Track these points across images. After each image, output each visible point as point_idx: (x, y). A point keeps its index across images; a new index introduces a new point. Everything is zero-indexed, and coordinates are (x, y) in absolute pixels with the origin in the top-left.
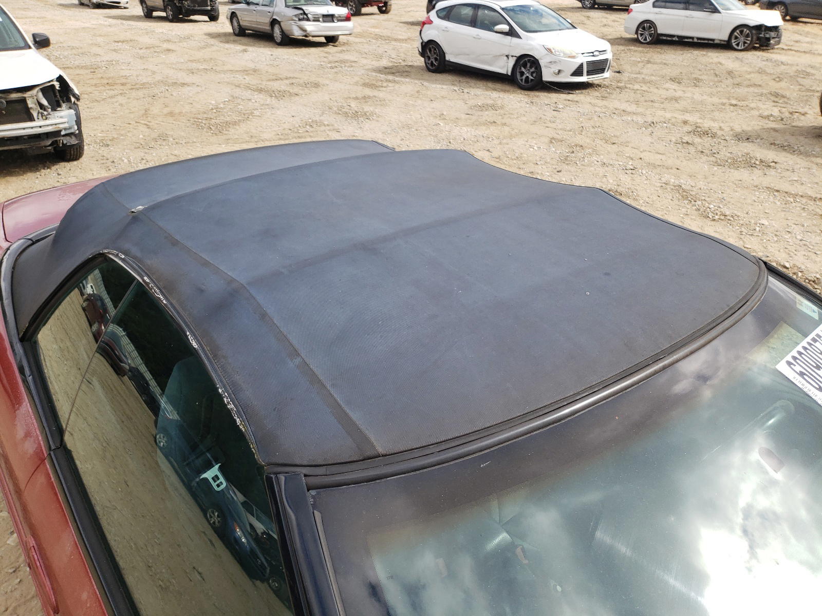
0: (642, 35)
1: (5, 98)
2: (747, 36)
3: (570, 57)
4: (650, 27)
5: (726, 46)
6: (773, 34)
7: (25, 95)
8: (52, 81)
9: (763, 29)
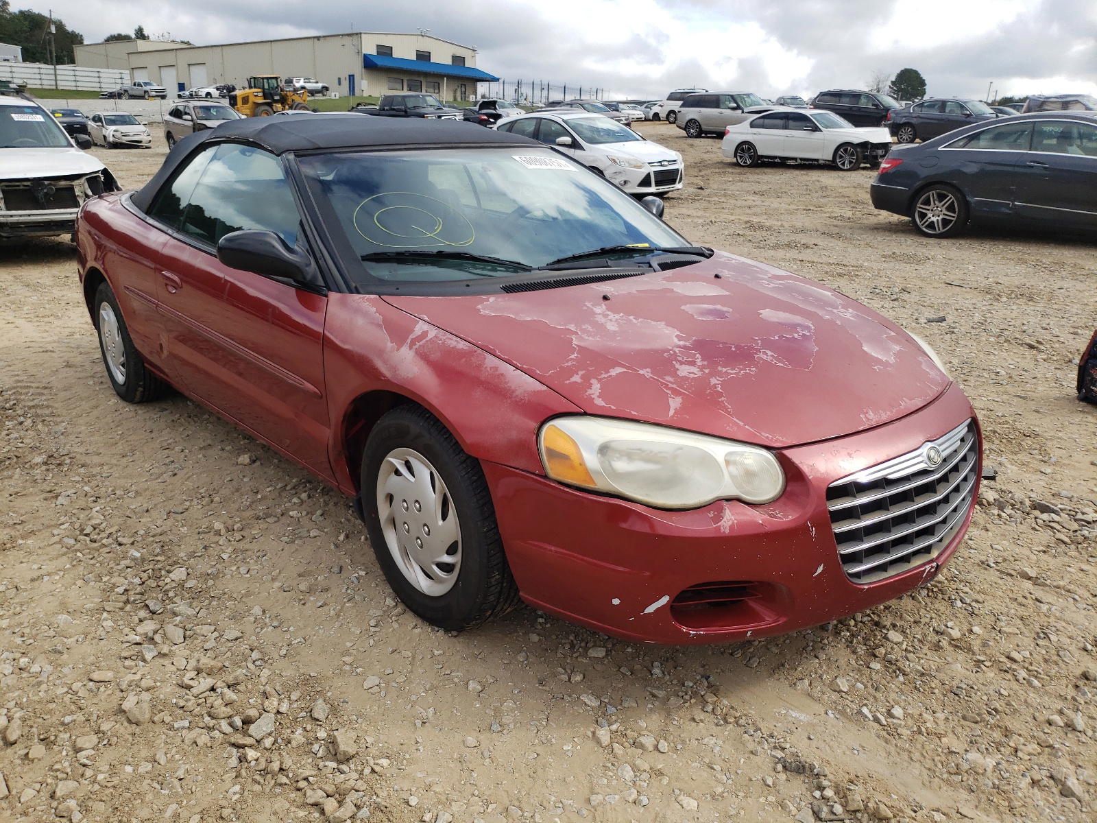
0: (741, 157)
1: (54, 186)
2: (852, 154)
3: (635, 167)
4: (749, 149)
5: (830, 166)
6: (880, 152)
7: (73, 183)
8: (97, 172)
9: (870, 146)
